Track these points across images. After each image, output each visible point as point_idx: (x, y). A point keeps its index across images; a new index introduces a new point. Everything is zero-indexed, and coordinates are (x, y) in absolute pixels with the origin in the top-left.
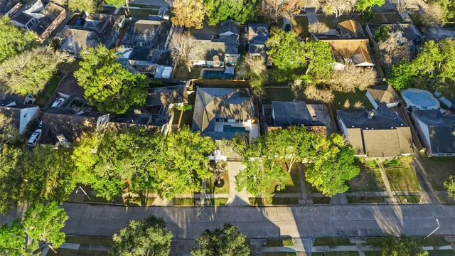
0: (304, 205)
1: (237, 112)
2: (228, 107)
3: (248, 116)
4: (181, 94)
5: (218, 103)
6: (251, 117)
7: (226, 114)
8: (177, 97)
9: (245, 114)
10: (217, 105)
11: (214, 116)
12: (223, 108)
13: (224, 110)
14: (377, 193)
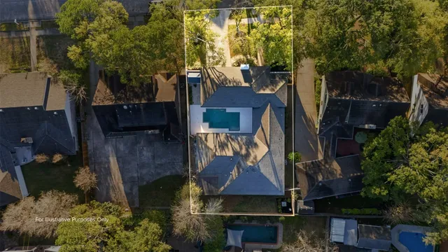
0: (138, 15)
1: (223, 146)
2: (236, 153)
3: (206, 140)
4: (311, 178)
5: (251, 158)
6: (201, 138)
7: (239, 143)
8: (316, 173)
9: (211, 144)
10: (252, 155)
11: (256, 139)
12: (244, 152)
13: (241, 148)
14: (48, 33)
